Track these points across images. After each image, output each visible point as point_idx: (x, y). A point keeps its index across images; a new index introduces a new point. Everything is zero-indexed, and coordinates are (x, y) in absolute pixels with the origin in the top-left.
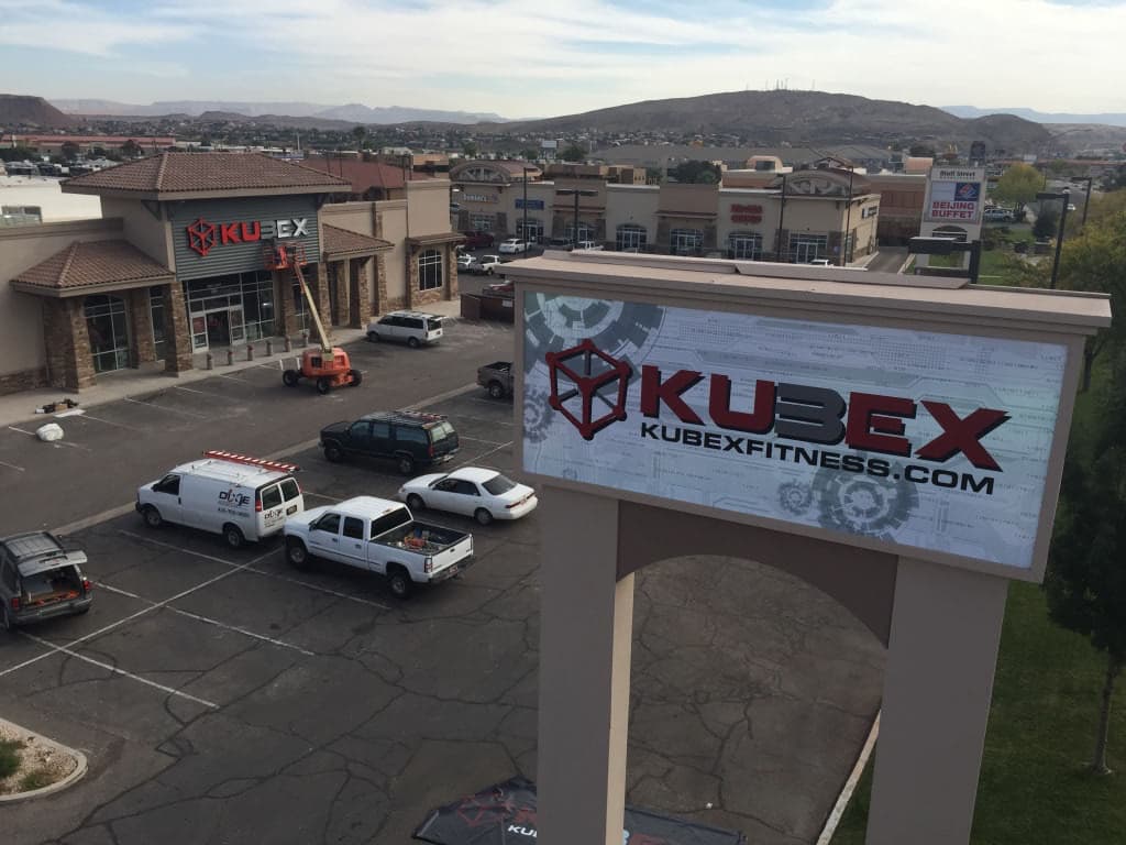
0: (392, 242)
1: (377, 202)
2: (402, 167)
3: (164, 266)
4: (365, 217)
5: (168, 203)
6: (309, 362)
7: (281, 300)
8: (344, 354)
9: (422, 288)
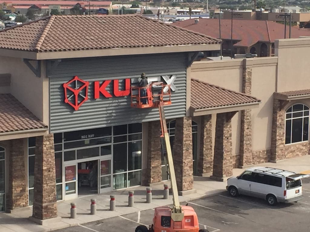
0: (258, 98)
1: (247, 59)
2: (285, 23)
3: (39, 119)
4: (236, 73)
5: (48, 62)
6: (159, 219)
7: (149, 151)
8: (194, 213)
9: (288, 141)
